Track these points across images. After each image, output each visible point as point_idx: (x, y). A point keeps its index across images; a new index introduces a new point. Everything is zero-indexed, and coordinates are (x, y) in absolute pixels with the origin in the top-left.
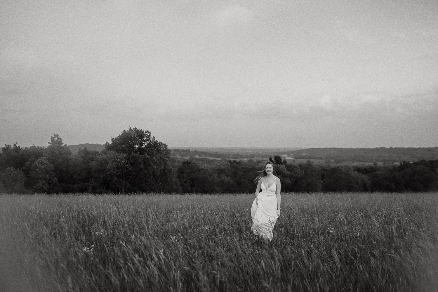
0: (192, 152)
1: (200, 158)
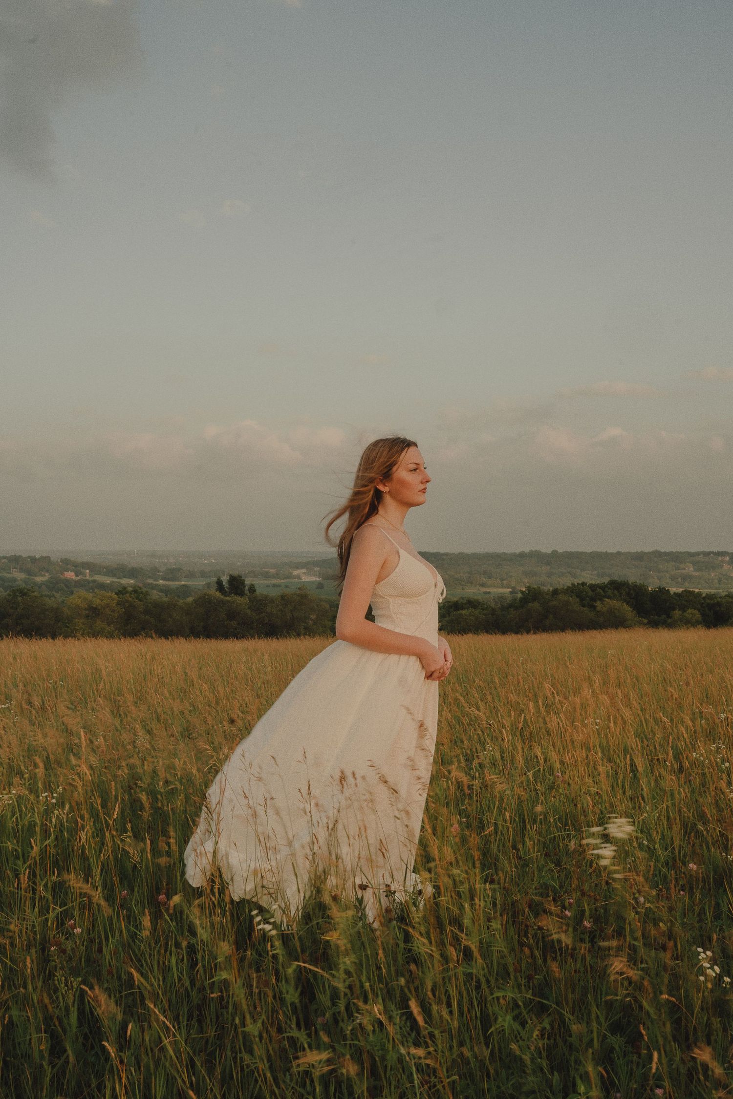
0: (57, 562)
1: (77, 578)
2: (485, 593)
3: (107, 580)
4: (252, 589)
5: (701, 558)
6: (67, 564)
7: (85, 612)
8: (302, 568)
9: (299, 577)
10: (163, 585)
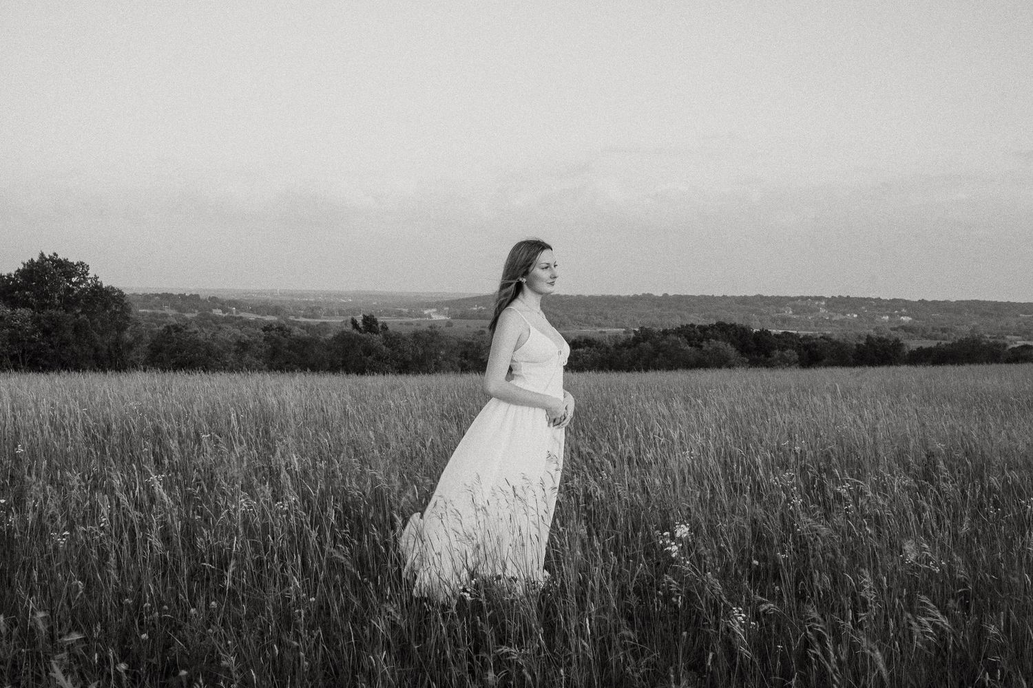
0: (206, 300)
1: (224, 315)
2: (601, 332)
3: (252, 317)
4: (385, 327)
5: (799, 302)
6: (214, 302)
7: (234, 347)
8: (432, 308)
9: (430, 317)
10: (305, 322)
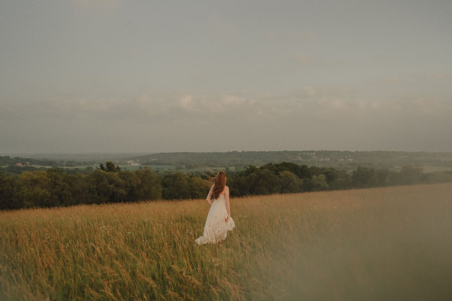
0: (13, 159)
1: (23, 166)
3: (38, 167)
4: (118, 169)
6: (18, 159)
8: (131, 160)
9: (130, 164)
10: (66, 168)
